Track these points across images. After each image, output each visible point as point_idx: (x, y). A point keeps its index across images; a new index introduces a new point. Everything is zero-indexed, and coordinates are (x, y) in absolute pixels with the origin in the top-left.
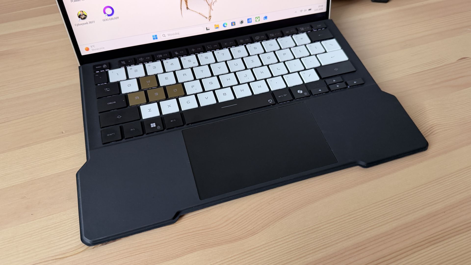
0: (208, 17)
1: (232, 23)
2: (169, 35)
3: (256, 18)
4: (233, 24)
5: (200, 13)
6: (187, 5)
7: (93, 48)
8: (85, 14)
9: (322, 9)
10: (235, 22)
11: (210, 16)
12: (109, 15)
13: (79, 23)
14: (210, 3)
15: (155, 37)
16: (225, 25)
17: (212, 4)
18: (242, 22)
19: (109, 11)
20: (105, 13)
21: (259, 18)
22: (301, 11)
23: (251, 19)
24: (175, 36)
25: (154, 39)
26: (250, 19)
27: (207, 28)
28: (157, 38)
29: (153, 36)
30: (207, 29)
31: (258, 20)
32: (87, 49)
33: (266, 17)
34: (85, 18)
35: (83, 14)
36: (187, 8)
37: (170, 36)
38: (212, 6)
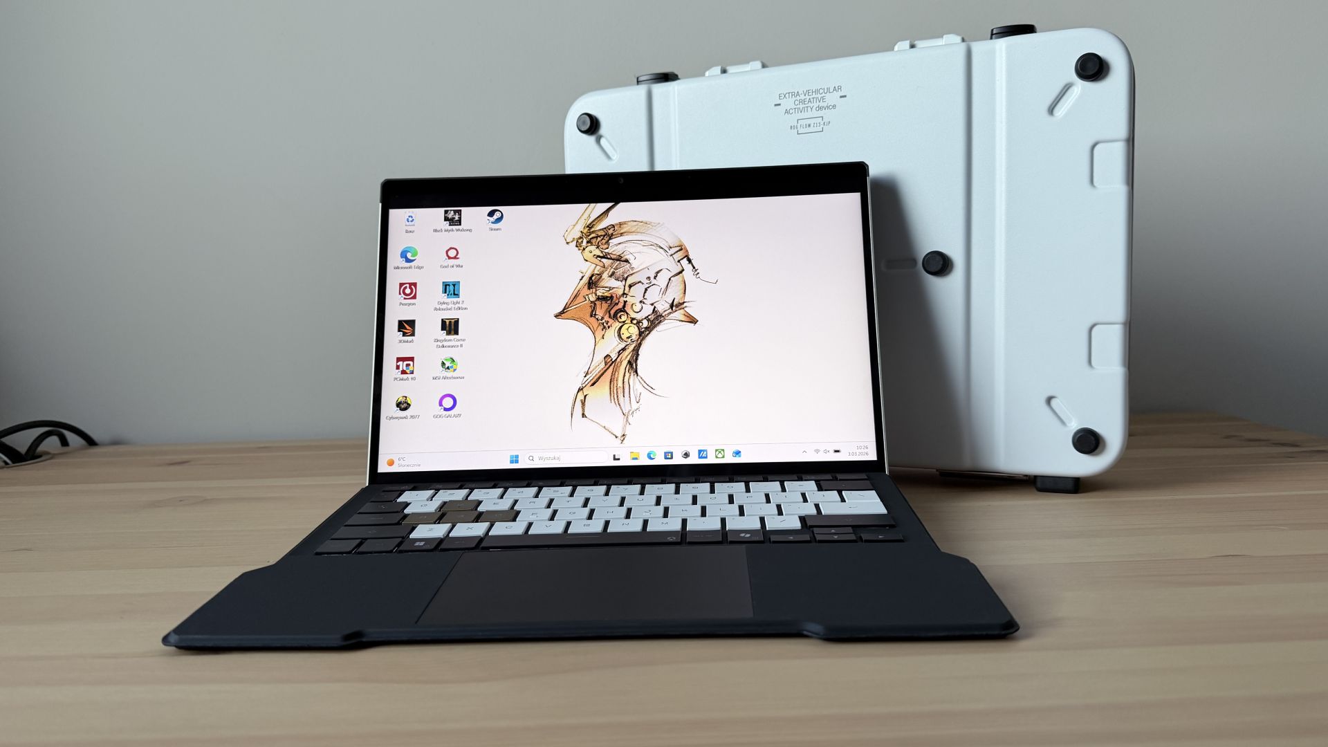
0: (619, 435)
1: (666, 454)
2: (540, 458)
3: (717, 452)
4: (669, 455)
5: (604, 427)
6: (583, 410)
7: (402, 462)
8: (409, 402)
9: (867, 454)
10: (672, 453)
11: (624, 435)
12: (446, 409)
14: (627, 412)
15: (515, 459)
16: (652, 456)
17: (631, 413)
18: (686, 455)
19: (448, 403)
20: (441, 404)
21: (722, 452)
22: (817, 451)
23: (706, 451)
24: (550, 461)
25: (512, 462)
26: (704, 451)
27: (614, 456)
28: (517, 462)
29: (512, 457)
30: (615, 459)
31: (721, 456)
32: (391, 463)
33: (738, 453)
34: (405, 409)
35: (406, 402)
36: (583, 414)
37: (541, 462)
38: (630, 417)
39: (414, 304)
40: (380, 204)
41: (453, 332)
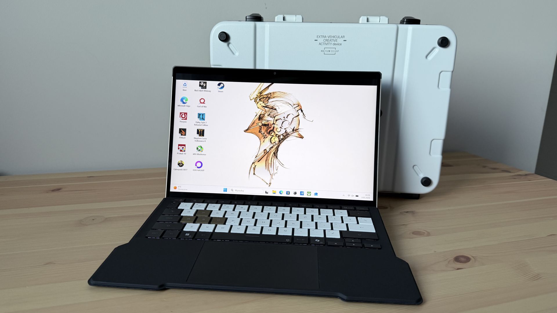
0: (268, 183)
1: (287, 192)
2: (236, 190)
3: (308, 193)
4: (288, 193)
5: (262, 179)
6: (254, 172)
7: (180, 188)
8: (183, 163)
9: (369, 198)
10: (289, 192)
11: (270, 183)
12: (198, 168)
13: (177, 169)
14: (272, 174)
15: (225, 190)
16: (281, 193)
17: (273, 174)
18: (295, 193)
19: (199, 165)
20: (196, 165)
21: (310, 193)
22: (349, 195)
24: (241, 192)
25: (224, 191)
26: (303, 192)
27: (266, 191)
28: (226, 191)
29: (224, 189)
30: (266, 193)
31: (310, 195)
32: (175, 188)
33: (316, 194)
34: (181, 166)
35: (182, 163)
36: (254, 173)
37: (236, 192)
38: (273, 176)
39: (186, 122)
40: (172, 77)
41: (202, 135)
